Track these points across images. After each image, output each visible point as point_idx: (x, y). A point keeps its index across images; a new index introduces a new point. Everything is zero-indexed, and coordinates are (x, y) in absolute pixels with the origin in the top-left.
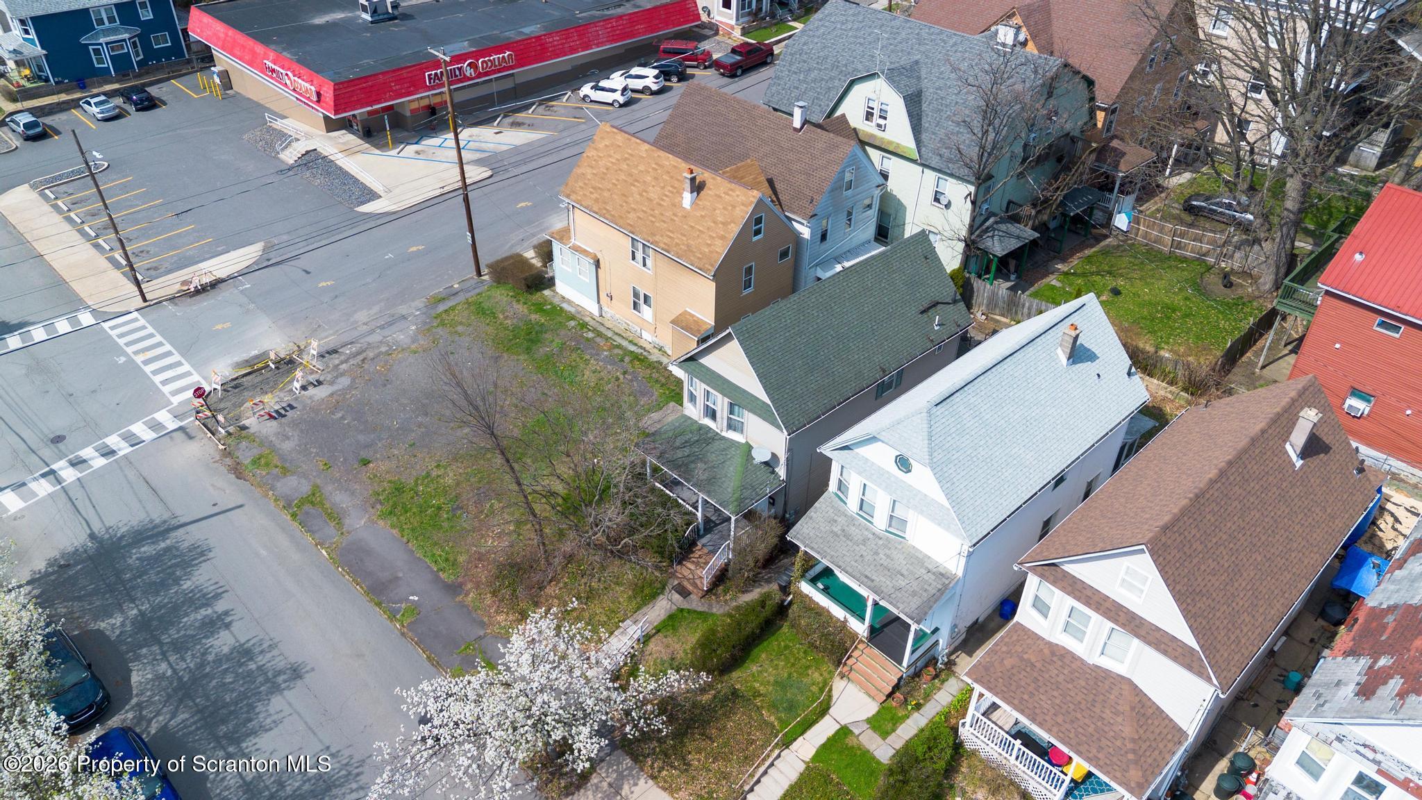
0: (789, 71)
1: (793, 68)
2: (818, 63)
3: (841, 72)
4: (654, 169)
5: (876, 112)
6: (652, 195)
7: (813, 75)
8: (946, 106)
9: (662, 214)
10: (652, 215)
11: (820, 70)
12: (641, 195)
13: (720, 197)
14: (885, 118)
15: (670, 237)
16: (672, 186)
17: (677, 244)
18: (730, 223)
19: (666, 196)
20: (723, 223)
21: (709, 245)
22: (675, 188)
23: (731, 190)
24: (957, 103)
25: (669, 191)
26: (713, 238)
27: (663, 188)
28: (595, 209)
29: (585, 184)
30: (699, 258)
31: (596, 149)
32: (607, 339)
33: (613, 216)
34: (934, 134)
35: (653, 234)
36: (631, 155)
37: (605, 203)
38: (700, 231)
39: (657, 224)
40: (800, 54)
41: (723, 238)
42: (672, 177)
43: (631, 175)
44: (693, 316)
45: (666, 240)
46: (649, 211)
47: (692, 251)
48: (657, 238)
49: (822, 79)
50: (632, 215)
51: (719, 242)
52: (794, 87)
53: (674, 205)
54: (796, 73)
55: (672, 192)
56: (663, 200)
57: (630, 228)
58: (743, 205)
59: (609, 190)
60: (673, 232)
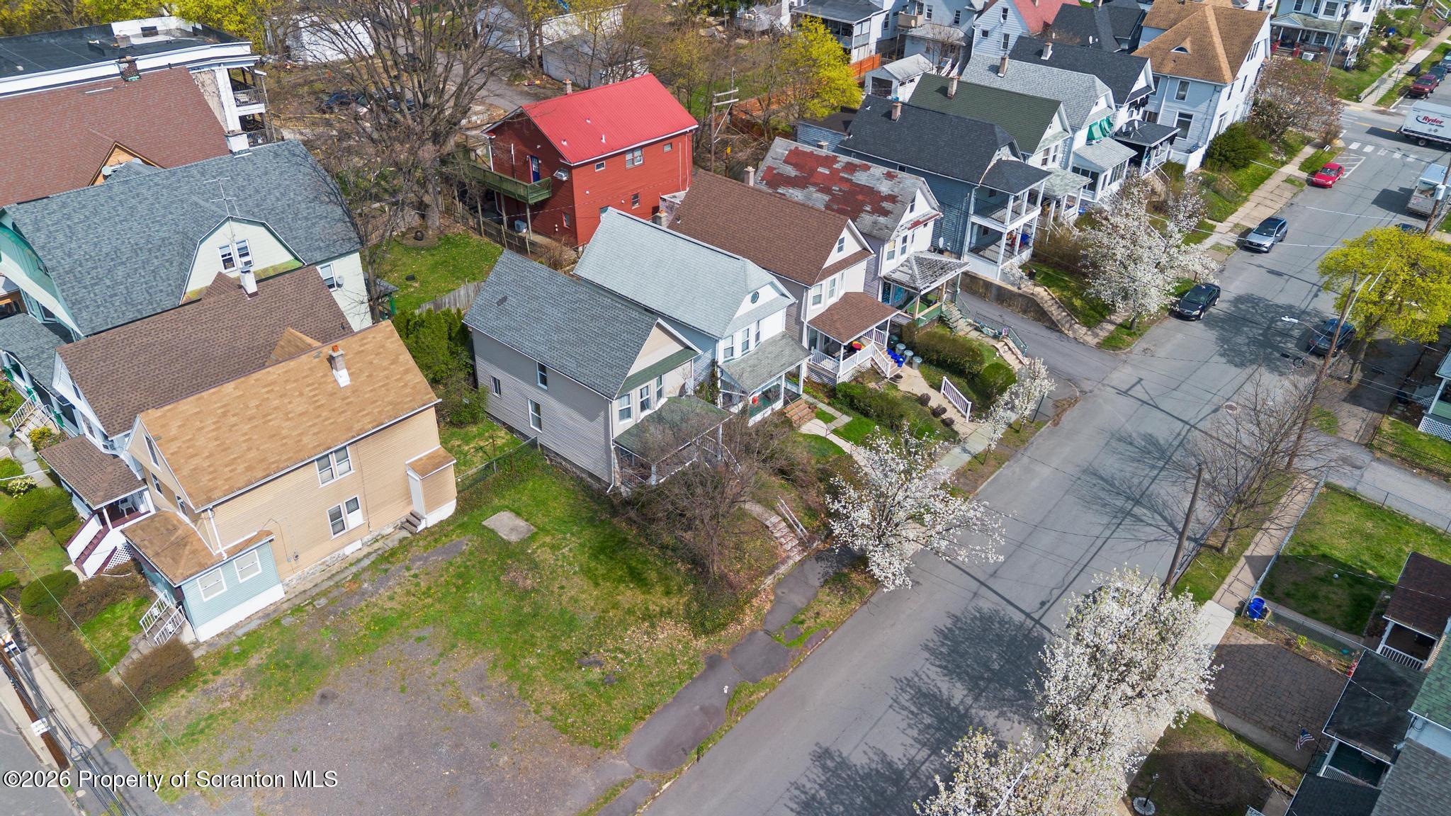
0: (85, 287)
1: (87, 281)
2: (112, 260)
3: (150, 250)
4: (268, 392)
5: (235, 255)
6: (300, 409)
7: (120, 272)
8: (282, 213)
9: (334, 410)
10: (324, 421)
11: (123, 263)
12: (289, 419)
13: (363, 351)
14: (247, 254)
15: (367, 414)
16: (309, 385)
17: (380, 412)
18: (397, 358)
19: (314, 396)
20: (392, 364)
21: (405, 385)
22: (313, 384)
23: (363, 339)
24: (289, 205)
25: (310, 391)
26: (401, 378)
27: (301, 394)
28: (260, 474)
29: (211, 473)
30: (411, 401)
31: (172, 440)
32: (337, 585)
33: (286, 460)
34: (295, 238)
35: (349, 429)
36: (225, 406)
37: (263, 460)
38: (383, 386)
39: (341, 420)
40: (81, 265)
41: (407, 371)
42: (296, 381)
43: (251, 419)
44: (420, 459)
45: (368, 419)
46: (317, 421)
47: (399, 403)
48: (357, 427)
49: (136, 270)
50: (305, 440)
51: (409, 377)
52: (111, 296)
53: (332, 394)
54: (96, 284)
55: (316, 389)
56: (316, 401)
57: (321, 448)
58: (388, 338)
59: (249, 449)
60: (364, 410)
